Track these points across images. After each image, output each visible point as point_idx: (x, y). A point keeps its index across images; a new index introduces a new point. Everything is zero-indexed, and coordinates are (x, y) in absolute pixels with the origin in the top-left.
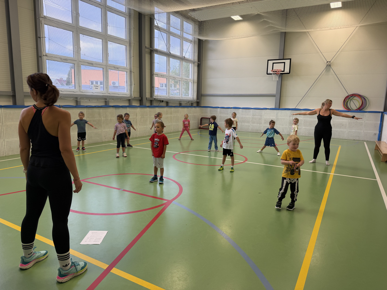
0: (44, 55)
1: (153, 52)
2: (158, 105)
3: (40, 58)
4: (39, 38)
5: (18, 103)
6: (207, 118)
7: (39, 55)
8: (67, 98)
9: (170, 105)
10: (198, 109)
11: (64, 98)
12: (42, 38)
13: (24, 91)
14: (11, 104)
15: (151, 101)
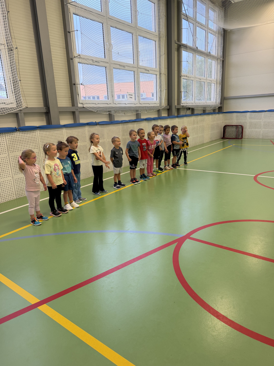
0: (75, 57)
1: (181, 48)
2: (184, 114)
3: (71, 61)
4: (69, 33)
5: (54, 122)
6: (233, 126)
7: (70, 57)
8: (103, 112)
9: (196, 112)
10: (221, 116)
11: (100, 112)
12: (71, 32)
13: (59, 106)
14: (44, 123)
15: (178, 110)
